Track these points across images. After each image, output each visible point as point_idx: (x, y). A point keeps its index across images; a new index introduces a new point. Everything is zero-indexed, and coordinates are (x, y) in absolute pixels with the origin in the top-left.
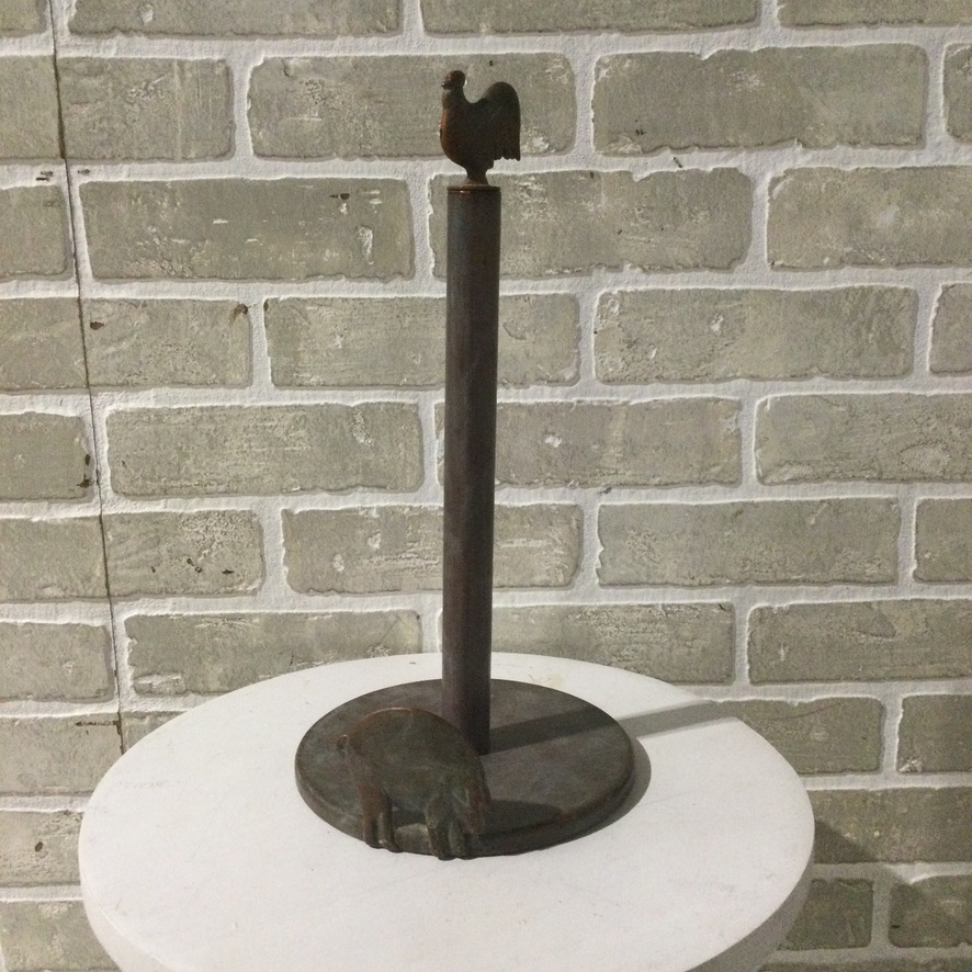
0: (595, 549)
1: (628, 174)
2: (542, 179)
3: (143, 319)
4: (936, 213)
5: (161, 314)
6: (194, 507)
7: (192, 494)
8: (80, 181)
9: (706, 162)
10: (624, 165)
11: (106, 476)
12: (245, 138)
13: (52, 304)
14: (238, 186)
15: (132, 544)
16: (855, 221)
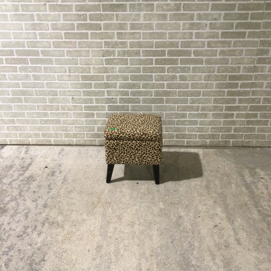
0: (142, 36)
1: (144, 4)
2: (137, 4)
3: (106, 15)
4: (169, 7)
5: (107, 14)
6: (109, 31)
7: (109, 30)
8: (101, 3)
9: (150, 2)
10: (144, 3)
11: (102, 28)
13: (99, 14)
14: (114, 4)
15: (104, 34)
16: (163, 8)
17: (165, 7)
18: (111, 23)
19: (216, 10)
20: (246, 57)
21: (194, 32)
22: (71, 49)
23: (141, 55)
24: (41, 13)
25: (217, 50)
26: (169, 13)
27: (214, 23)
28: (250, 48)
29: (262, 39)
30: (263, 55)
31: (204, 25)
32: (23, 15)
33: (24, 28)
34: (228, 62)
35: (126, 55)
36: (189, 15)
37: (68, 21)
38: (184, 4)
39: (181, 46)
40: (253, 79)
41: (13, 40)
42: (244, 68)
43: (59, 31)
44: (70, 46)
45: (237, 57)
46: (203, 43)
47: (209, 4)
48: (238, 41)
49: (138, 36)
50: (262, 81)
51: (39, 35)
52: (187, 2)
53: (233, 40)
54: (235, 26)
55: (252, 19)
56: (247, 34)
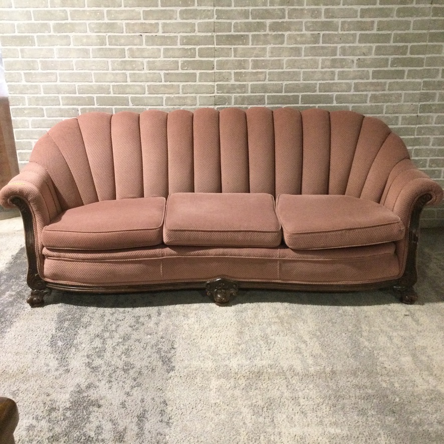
0: (267, 77)
1: (271, 34)
2: (263, 34)
3: (220, 49)
4: (304, 39)
5: (222, 49)
6: (224, 71)
7: (224, 69)
9: (280, 33)
11: (215, 67)
12: (233, 30)
13: (212, 48)
14: (232, 35)
15: (217, 75)
16: (296, 40)
17: (298, 39)
18: (227, 60)
19: (365, 43)
20: (405, 103)
21: (337, 70)
22: (172, 96)
23: (266, 103)
24: (135, 47)
25: (367, 95)
26: (303, 46)
27: (363, 59)
28: (411, 92)
29: (425, 80)
30: (428, 101)
31: (350, 61)
32: (111, 49)
33: (110, 68)
34: (382, 110)
35: (246, 102)
36: (330, 49)
37: (170, 58)
38: (323, 35)
39: (319, 89)
40: (416, 133)
41: (94, 83)
42: (404, 118)
43: (158, 72)
44: (172, 91)
45: (395, 104)
46: (349, 86)
47: (356, 34)
48: (394, 82)
49: (261, 77)
50: (428, 136)
51: (130, 77)
52: (327, 32)
53: (389, 81)
54: (390, 63)
55: (411, 53)
56: (406, 74)
